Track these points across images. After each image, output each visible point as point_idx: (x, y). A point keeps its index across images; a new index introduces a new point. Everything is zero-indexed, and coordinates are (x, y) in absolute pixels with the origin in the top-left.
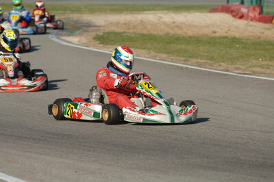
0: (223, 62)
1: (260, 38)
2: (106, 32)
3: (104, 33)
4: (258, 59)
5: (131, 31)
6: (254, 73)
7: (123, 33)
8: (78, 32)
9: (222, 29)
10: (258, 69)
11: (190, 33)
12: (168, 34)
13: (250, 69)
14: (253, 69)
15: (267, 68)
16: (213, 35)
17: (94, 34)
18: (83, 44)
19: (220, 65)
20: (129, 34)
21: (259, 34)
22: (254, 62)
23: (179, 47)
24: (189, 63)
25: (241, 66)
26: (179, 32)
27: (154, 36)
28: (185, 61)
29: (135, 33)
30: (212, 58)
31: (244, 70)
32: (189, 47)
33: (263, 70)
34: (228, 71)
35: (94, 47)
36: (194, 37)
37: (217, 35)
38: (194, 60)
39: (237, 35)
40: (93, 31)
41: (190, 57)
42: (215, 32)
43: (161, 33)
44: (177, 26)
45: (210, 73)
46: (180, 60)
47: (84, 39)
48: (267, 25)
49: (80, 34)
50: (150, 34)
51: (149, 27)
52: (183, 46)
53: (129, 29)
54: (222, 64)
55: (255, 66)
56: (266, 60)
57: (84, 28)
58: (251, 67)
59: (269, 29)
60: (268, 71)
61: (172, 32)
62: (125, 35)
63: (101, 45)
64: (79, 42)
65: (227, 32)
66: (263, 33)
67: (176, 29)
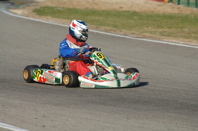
0: (124, 29)
1: (153, 12)
2: (42, 6)
3: (41, 7)
4: (148, 27)
5: (61, 6)
6: (144, 37)
7: (56, 7)
8: (22, 6)
9: (127, 5)
10: (147, 34)
11: (103, 8)
12: (87, 8)
13: (142, 34)
14: (145, 34)
15: (154, 34)
16: (120, 10)
17: (33, 8)
18: (24, 15)
19: (121, 31)
20: (58, 9)
21: (153, 9)
22: (146, 29)
23: (93, 18)
24: (99, 29)
25: (136, 32)
26: (96, 7)
27: (77, 10)
28: (97, 28)
29: (63, 8)
30: (116, 26)
31: (138, 35)
32: (101, 18)
33: (150, 35)
34: (126, 35)
35: (32, 17)
36: (106, 11)
37: (123, 9)
38: (103, 28)
39: (137, 10)
40: (33, 6)
41: (100, 25)
42: (121, 8)
43: (82, 8)
44: (95, 3)
45: (113, 37)
46: (93, 28)
47: (26, 12)
48: (159, 3)
49: (23, 8)
50: (75, 9)
51: (75, 3)
52: (97, 18)
53: (60, 4)
54: (123, 30)
55: (146, 32)
56: (154, 28)
57: (28, 4)
58: (143, 32)
59: (160, 6)
60: (154, 36)
61: (90, 7)
62: (55, 9)
63: (37, 16)
64: (22, 13)
65: (130, 8)
66: (156, 9)
67: (94, 5)
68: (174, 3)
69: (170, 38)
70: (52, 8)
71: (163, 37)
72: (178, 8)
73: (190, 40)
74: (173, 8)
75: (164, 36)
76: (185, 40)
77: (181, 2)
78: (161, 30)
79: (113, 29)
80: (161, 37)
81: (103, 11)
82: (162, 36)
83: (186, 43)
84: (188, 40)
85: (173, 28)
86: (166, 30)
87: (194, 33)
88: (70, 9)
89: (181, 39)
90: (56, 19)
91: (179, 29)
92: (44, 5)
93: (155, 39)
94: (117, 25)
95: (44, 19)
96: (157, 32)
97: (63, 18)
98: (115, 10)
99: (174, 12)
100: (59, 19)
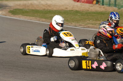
0: (73, 22)
3: (13, 9)
4: (90, 20)
5: (27, 8)
6: (89, 27)
7: (23, 9)
9: (70, 7)
10: (91, 25)
11: (55, 9)
12: (44, 9)
13: (87, 25)
14: (89, 25)
15: (95, 25)
16: (66, 9)
17: (8, 10)
18: (3, 15)
19: (72, 24)
20: (26, 10)
21: (88, 9)
22: (88, 22)
25: (82, 24)
26: (50, 8)
29: (28, 9)
31: (84, 26)
33: (93, 26)
34: (76, 26)
35: (9, 16)
36: (57, 11)
37: (68, 9)
39: (77, 9)
40: (8, 8)
42: (67, 8)
43: (41, 9)
47: (4, 12)
48: (91, 5)
49: (2, 10)
50: (36, 10)
53: (26, 7)
54: (73, 23)
55: (89, 24)
56: (94, 21)
57: (4, 7)
60: (95, 26)
62: (24, 10)
63: (12, 15)
64: (1, 13)
65: (72, 8)
66: (89, 8)
67: (48, 7)
68: (100, 5)
70: (21, 10)
72: (104, 8)
74: (100, 8)
77: (104, 4)
78: (99, 22)
81: (55, 11)
88: (33, 10)
90: (25, 16)
92: (15, 8)
94: (67, 20)
95: (17, 17)
96: (97, 23)
97: (30, 16)
98: (63, 9)
99: (102, 10)
100: (27, 17)
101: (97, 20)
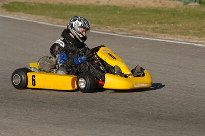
0: (109, 25)
1: (134, 6)
2: (11, 1)
4: (137, 23)
5: (32, 1)
6: (135, 34)
10: (138, 31)
13: (132, 31)
14: (135, 31)
15: (146, 30)
16: (98, 4)
17: (1, 3)
19: (107, 28)
20: (29, 4)
21: (133, 3)
22: (134, 25)
25: (124, 29)
29: (35, 3)
30: (99, 23)
31: (127, 32)
33: (142, 32)
34: (114, 33)
37: (101, 4)
39: (116, 4)
42: (98, 2)
45: (99, 35)
54: (108, 27)
55: (135, 28)
56: (143, 23)
58: (132, 29)
60: (146, 33)
63: (8, 12)
65: (108, 2)
66: (136, 2)
69: (165, 35)
70: (22, 3)
71: (157, 34)
72: (161, 2)
73: (190, 37)
74: (154, 1)
75: (158, 32)
76: (183, 37)
78: (152, 26)
79: (97, 25)
80: (154, 34)
81: (80, 6)
82: (156, 32)
83: (186, 40)
84: (187, 37)
85: (165, 23)
86: (158, 26)
87: (190, 29)
88: (42, 4)
89: (179, 36)
90: (29, 15)
91: (172, 24)
93: (148, 36)
95: (16, 16)
96: (149, 28)
97: (37, 14)
98: (92, 4)
99: (157, 6)
100: (33, 15)
101: (148, 22)
